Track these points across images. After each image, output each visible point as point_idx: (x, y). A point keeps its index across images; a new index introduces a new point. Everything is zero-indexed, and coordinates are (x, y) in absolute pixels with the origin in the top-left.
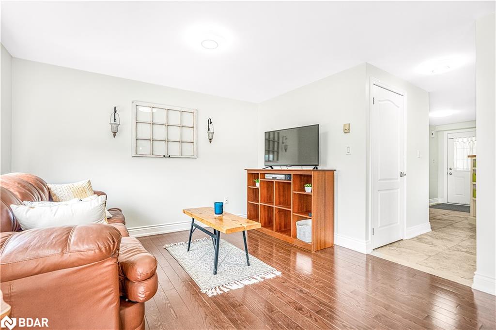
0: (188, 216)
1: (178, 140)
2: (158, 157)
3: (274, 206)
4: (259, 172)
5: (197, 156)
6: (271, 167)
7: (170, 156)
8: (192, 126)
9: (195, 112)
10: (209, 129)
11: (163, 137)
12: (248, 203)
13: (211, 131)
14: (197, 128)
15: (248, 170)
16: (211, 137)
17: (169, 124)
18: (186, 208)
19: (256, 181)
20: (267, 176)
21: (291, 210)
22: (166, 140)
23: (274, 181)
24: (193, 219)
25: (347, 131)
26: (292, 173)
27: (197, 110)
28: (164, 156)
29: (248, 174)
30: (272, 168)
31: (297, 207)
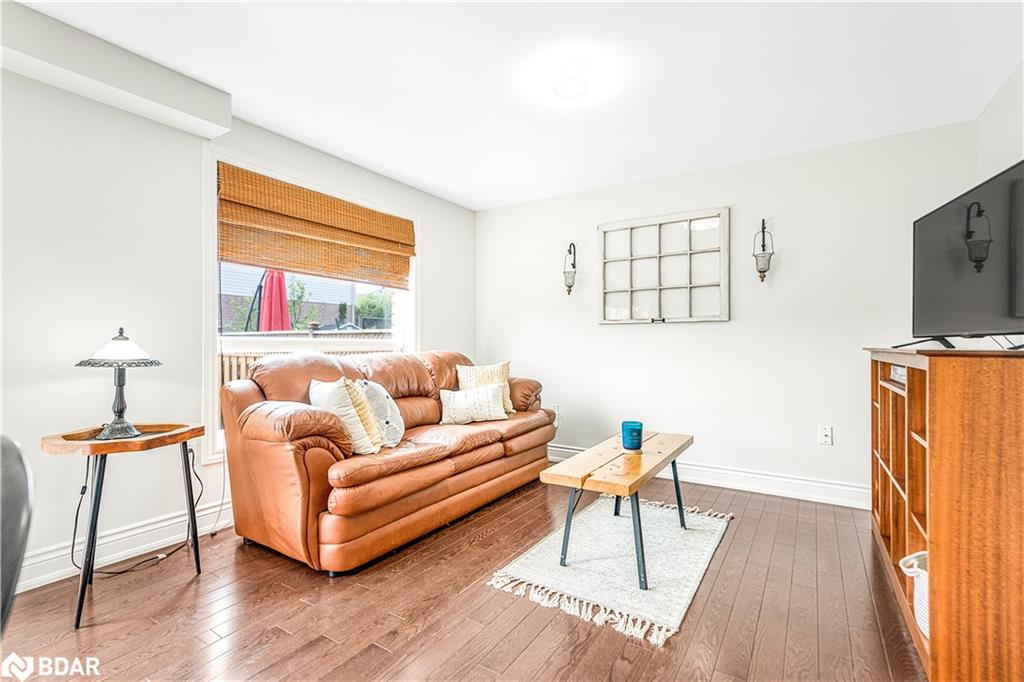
2: (642, 322)
3: (891, 475)
5: (728, 316)
7: (663, 320)
9: (723, 213)
14: (729, 250)
16: (762, 266)
17: (664, 253)
21: (906, 499)
22: (658, 287)
23: (890, 389)
27: (728, 208)
28: (653, 321)
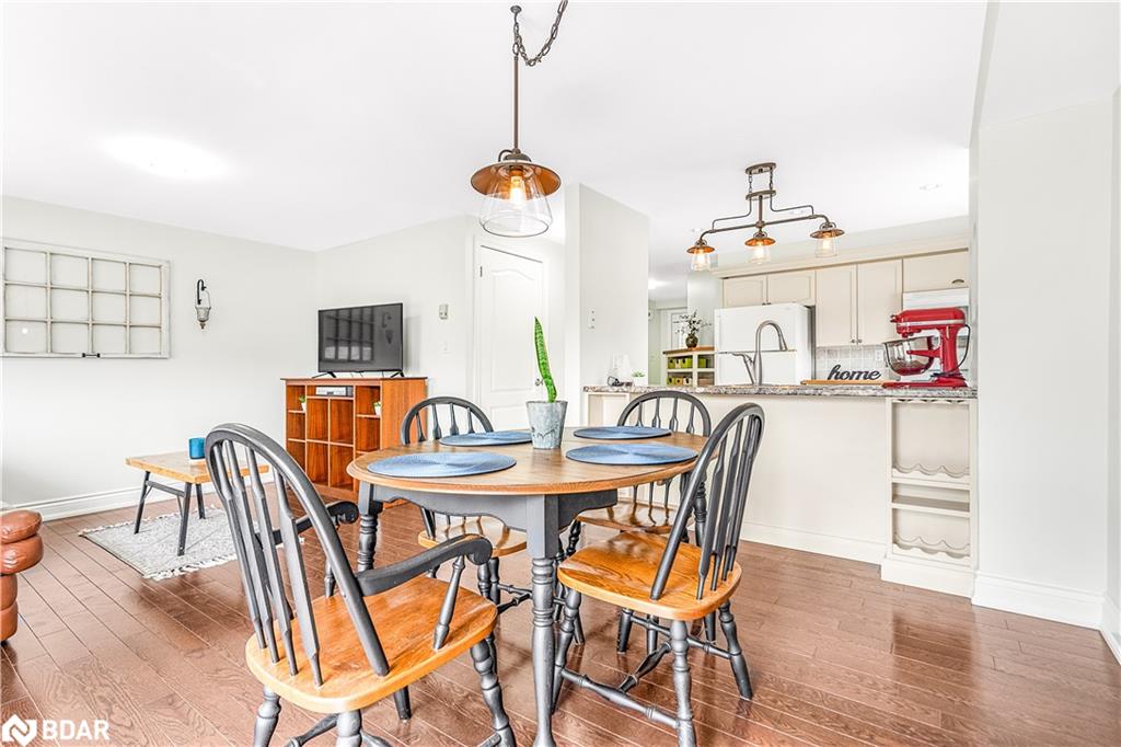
0: (136, 469)
1: (121, 321)
2: (67, 356)
3: (329, 443)
4: (306, 384)
5: (170, 353)
6: (331, 373)
7: (98, 355)
8: (156, 292)
9: (165, 265)
10: (199, 302)
11: (81, 313)
12: (287, 441)
13: (205, 304)
14: (169, 298)
15: (287, 380)
16: (202, 317)
17: (97, 288)
18: (133, 456)
19: (301, 399)
20: (320, 391)
21: (354, 446)
22: (90, 322)
23: (329, 398)
24: (148, 473)
25: (444, 316)
26: (355, 384)
27: (168, 262)
28: (84, 355)
29: (288, 387)
30: (334, 376)
31: (364, 440)
